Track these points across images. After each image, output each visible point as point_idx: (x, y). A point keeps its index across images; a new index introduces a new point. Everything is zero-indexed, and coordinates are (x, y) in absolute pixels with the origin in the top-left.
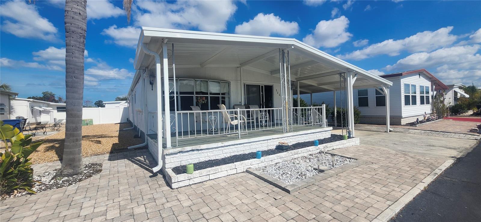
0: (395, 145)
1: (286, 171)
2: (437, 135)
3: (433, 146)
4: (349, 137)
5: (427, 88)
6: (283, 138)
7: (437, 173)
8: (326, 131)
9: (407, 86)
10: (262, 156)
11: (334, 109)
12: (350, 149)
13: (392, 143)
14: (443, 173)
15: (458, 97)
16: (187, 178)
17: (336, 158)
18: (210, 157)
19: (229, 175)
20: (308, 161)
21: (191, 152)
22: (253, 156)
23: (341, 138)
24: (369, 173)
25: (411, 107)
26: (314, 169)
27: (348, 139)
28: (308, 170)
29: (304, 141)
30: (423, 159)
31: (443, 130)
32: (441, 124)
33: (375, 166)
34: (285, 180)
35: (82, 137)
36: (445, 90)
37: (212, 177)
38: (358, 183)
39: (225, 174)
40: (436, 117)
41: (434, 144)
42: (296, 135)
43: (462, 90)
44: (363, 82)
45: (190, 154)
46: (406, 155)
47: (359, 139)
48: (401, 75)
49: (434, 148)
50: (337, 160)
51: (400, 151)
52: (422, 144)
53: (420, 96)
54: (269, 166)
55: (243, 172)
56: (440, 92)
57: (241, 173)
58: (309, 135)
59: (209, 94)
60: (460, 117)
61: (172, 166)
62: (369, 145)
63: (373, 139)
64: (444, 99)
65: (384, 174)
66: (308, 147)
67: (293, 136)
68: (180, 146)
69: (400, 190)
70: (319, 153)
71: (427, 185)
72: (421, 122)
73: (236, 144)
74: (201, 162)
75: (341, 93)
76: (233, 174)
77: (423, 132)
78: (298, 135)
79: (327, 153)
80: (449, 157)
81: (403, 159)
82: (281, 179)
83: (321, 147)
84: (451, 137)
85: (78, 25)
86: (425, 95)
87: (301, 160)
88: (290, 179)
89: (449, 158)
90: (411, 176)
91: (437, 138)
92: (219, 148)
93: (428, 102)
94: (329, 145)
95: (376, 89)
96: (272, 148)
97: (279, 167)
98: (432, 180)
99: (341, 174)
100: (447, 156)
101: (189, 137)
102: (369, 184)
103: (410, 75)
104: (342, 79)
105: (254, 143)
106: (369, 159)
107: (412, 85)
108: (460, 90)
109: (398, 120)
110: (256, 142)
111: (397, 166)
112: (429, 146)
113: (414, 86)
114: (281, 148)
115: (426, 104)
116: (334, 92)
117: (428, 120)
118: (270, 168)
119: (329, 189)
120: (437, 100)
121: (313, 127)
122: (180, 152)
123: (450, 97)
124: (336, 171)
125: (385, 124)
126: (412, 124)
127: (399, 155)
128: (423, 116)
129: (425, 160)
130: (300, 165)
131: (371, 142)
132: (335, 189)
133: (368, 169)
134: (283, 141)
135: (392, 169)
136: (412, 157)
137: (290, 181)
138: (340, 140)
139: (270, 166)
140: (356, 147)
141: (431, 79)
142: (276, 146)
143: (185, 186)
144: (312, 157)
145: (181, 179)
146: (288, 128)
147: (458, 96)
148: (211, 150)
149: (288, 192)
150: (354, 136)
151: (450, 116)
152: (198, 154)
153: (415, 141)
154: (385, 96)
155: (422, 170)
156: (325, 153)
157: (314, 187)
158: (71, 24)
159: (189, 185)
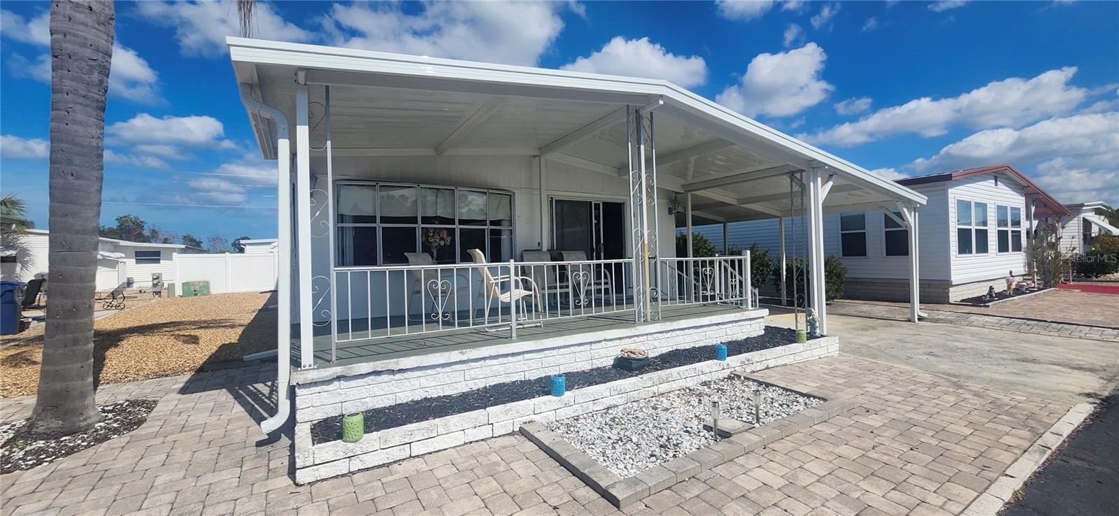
0: (932, 359)
1: (627, 433)
2: (1042, 332)
3: (1034, 361)
4: (811, 336)
5: (1016, 210)
6: (635, 338)
7: (1049, 446)
8: (751, 319)
9: (964, 206)
10: (569, 388)
11: (780, 261)
12: (814, 368)
13: (926, 351)
14: (1066, 445)
15: (1093, 235)
16: (342, 455)
17: (770, 395)
18: (427, 389)
19: (471, 443)
20: (694, 401)
21: (372, 377)
22: (545, 386)
23: (789, 337)
24: (856, 442)
25: (974, 259)
26: (706, 427)
27: (807, 340)
28: (689, 429)
29: (692, 345)
30: (1006, 400)
31: (1059, 317)
32: (1051, 300)
33: (874, 421)
34: (618, 462)
35: (93, 332)
36: (1060, 218)
37: (418, 449)
38: (822, 474)
39: (459, 438)
40: (1040, 282)
41: (1036, 355)
42: (671, 330)
43: (1103, 217)
44: (851, 195)
45: (370, 382)
46: (960, 387)
47: (838, 341)
48: (948, 178)
49: (1036, 367)
50: (772, 399)
51: (944, 373)
52: (1005, 356)
53: (998, 231)
54: (585, 416)
55: (512, 434)
56: (1047, 221)
57: (504, 435)
58: (704, 329)
59: (457, 222)
60: (1100, 284)
61: (316, 414)
62: (862, 355)
63: (875, 338)
64: (1060, 238)
65: (896, 445)
66: (700, 361)
67: (662, 332)
68: (341, 360)
69: (939, 501)
70: (729, 378)
71: (1022, 484)
72: (1001, 296)
73: (502, 355)
74: (399, 404)
75: (792, 223)
76: (483, 440)
77: (1005, 321)
78: (675, 330)
79: (748, 379)
80: (1080, 395)
81: (952, 399)
82: (609, 455)
83: (734, 362)
84: (1080, 338)
85: (86, 39)
86: (1010, 229)
87: (676, 399)
88: (633, 457)
89: (1078, 397)
90: (974, 454)
91: (1044, 338)
92: (453, 367)
93: (1017, 247)
94: (755, 356)
95: (885, 214)
96: (605, 364)
97: (613, 420)
98: (1037, 466)
99: (776, 446)
100: (1074, 391)
101: (370, 336)
102: (851, 480)
103: (971, 179)
104: (796, 188)
105: (555, 352)
106: (860, 399)
107: (978, 205)
108: (1098, 216)
109: (942, 290)
110: (559, 348)
111: (938, 422)
112: (1024, 361)
113: (982, 207)
114: (627, 366)
115: (1013, 250)
116: (781, 220)
117: (1018, 292)
118: (589, 421)
119: (737, 494)
120: (1042, 242)
121: (720, 309)
122: (339, 378)
123: (1073, 234)
124: (764, 436)
125: (907, 299)
126: (977, 301)
127: (943, 389)
128: (1004, 281)
129: (1013, 403)
130: (672, 413)
131: (870, 347)
132: (753, 496)
133: (855, 431)
134: (632, 347)
135: (920, 430)
136: (977, 395)
137: (629, 466)
138: (787, 344)
139: (590, 415)
140: (830, 360)
141: (1025, 189)
142: (615, 360)
143: (337, 477)
144: (707, 390)
145: (323, 458)
146: (649, 310)
147: (1093, 231)
148: (430, 372)
149: (615, 502)
150: (825, 333)
151: (1073, 281)
152: (393, 382)
153: (984, 346)
154: (907, 231)
155: (1007, 434)
156: (742, 378)
157: (695, 486)
158: (65, 36)
159: (349, 472)
